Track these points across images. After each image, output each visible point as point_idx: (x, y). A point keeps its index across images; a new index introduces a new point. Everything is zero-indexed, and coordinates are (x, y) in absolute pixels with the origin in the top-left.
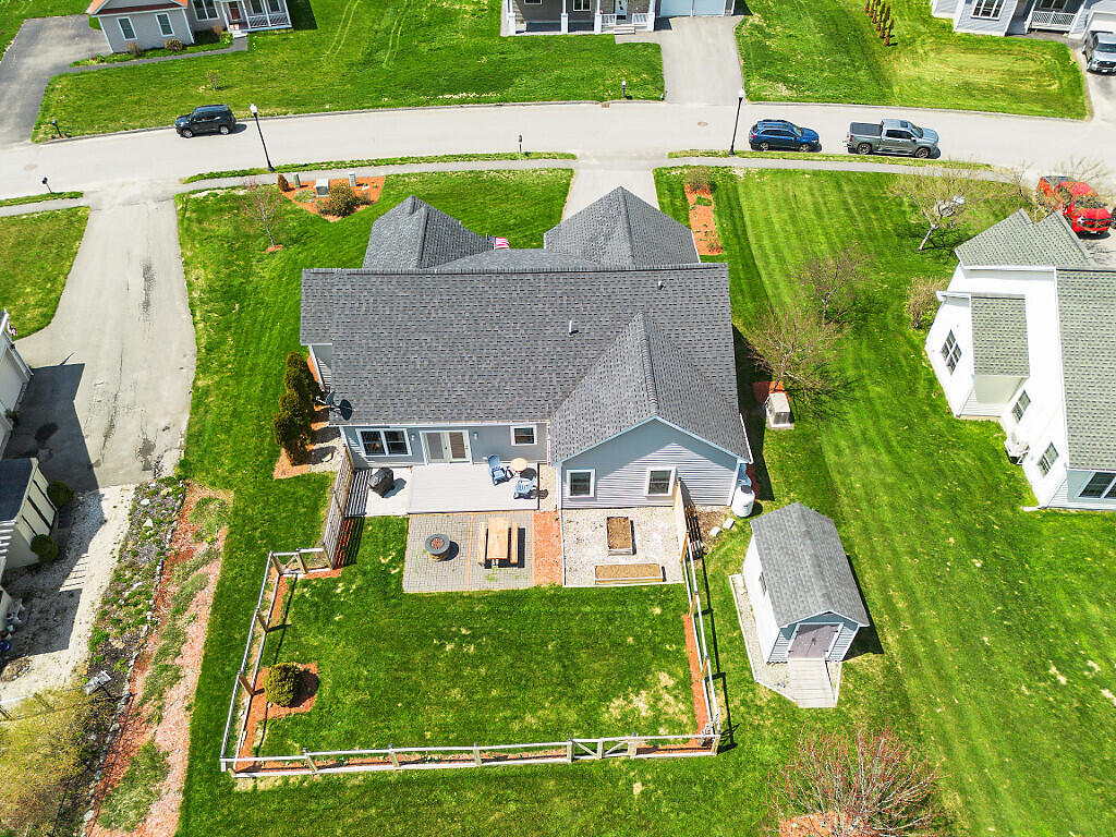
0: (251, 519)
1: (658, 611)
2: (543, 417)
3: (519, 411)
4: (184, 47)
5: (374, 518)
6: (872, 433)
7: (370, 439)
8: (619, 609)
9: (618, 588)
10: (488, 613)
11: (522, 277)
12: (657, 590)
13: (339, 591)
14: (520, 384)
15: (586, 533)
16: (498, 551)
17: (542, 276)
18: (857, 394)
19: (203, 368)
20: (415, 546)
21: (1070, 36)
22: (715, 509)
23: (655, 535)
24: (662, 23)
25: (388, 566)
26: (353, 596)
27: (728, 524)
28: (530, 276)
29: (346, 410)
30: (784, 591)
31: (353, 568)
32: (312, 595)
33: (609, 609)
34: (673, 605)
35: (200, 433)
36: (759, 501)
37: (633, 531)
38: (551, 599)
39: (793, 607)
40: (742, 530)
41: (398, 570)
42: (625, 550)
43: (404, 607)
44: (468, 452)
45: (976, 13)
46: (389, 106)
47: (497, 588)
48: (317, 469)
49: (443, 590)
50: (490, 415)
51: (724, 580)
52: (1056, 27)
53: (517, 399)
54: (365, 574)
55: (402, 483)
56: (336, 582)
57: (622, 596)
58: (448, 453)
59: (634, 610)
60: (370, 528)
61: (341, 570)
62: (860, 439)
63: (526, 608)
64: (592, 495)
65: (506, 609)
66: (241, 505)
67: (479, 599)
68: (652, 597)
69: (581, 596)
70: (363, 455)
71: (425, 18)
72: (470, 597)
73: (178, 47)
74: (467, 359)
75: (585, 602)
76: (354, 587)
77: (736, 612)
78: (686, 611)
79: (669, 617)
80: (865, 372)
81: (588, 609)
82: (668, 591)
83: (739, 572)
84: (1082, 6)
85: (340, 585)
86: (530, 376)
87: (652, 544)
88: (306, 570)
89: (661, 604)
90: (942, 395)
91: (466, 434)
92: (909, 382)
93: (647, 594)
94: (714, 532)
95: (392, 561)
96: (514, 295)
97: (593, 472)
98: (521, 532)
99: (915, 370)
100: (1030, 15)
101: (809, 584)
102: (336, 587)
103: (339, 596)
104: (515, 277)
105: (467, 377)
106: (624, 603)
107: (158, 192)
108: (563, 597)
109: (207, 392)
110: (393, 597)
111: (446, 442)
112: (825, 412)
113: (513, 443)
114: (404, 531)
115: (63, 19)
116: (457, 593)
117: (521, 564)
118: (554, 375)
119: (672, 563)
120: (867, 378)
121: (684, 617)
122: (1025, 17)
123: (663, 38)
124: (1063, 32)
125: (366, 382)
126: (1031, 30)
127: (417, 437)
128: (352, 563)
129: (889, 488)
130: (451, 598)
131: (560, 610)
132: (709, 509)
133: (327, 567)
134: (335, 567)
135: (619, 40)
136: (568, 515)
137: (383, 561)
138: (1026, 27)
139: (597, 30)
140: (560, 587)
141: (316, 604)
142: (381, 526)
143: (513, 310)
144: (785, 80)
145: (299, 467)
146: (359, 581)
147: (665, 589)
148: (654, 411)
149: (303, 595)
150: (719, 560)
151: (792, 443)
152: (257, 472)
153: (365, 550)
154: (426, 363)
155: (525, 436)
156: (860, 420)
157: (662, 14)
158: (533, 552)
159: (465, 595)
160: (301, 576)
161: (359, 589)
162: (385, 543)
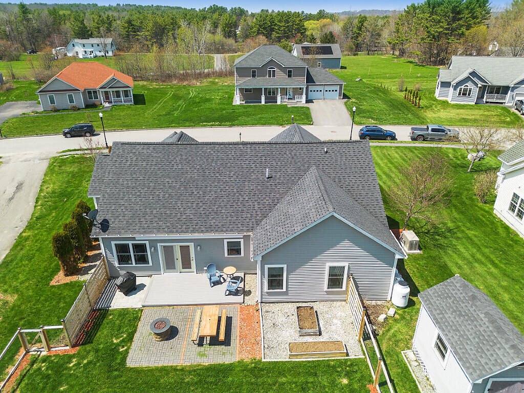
0: (22, 312)
1: (345, 381)
2: (248, 231)
3: (231, 226)
4: (79, 109)
5: (116, 309)
6: (479, 256)
7: (122, 250)
8: (311, 380)
9: (309, 362)
10: (196, 383)
11: (236, 146)
12: (342, 363)
13: (71, 365)
14: (232, 209)
15: (281, 319)
16: (209, 329)
17: (249, 146)
18: (459, 235)
19: (30, 227)
20: (144, 330)
21: (506, 104)
22: (379, 303)
23: (335, 321)
24: (309, 101)
25: (118, 345)
26: (82, 369)
27: (391, 312)
28: (241, 146)
29: (105, 226)
30: (468, 347)
31: (88, 347)
32: (47, 369)
33: (302, 379)
34: (358, 375)
35: (12, 261)
36: (411, 297)
37: (317, 318)
38: (252, 371)
39: (483, 361)
40: (403, 318)
41: (126, 348)
42: (312, 330)
43: (124, 379)
44: (193, 264)
45: (459, 94)
46: (174, 126)
47: (206, 362)
48: (82, 278)
49: (160, 365)
50: (209, 229)
51: (398, 355)
52: (498, 101)
53: (229, 218)
54: (97, 351)
55: (142, 286)
56: (70, 358)
57: (313, 369)
58: (179, 263)
59: (324, 380)
60: (111, 317)
61: (78, 348)
62: (471, 259)
63: (230, 379)
64: (284, 290)
65: (212, 379)
66: (19, 303)
67: (190, 372)
68: (339, 369)
69: (277, 369)
70: (116, 264)
71: (198, 101)
72: (182, 370)
73: (75, 109)
74: (196, 193)
75: (281, 373)
76: (85, 362)
77: (414, 382)
78: (371, 381)
79: (356, 386)
80: (460, 224)
81: (284, 380)
82: (352, 365)
83: (409, 348)
84: (510, 91)
85: (74, 360)
86: (239, 204)
87: (334, 328)
88: (49, 348)
89: (348, 375)
90: (517, 235)
91: (192, 245)
92: (492, 228)
93: (334, 367)
94: (381, 318)
95: (123, 341)
96: (230, 156)
97: (285, 266)
98: (229, 320)
99: (492, 223)
100: (485, 97)
101: (492, 338)
102: (70, 362)
103: (70, 369)
104: (231, 146)
105: (195, 205)
106: (316, 375)
107: (44, 156)
108: (262, 370)
109: (27, 239)
110: (116, 370)
111: (178, 254)
112: (441, 245)
113: (226, 255)
114: (137, 319)
115: (26, 102)
116: (172, 367)
117: (227, 342)
118: (256, 203)
119: (353, 342)
120: (462, 226)
121: (369, 387)
122: (483, 97)
123: (310, 105)
124: (502, 103)
125: (123, 208)
126: (487, 102)
127: (156, 249)
128: (89, 343)
129: (506, 289)
130: (164, 370)
131: (260, 380)
132: (374, 303)
133: (67, 346)
134: (73, 346)
135: (289, 106)
136: (266, 307)
137: (115, 341)
138: (485, 101)
139: (279, 103)
140: (260, 361)
141: (48, 377)
142: (120, 315)
143: (229, 164)
144: (372, 118)
145: (70, 278)
146: (90, 357)
147: (349, 363)
148: (331, 209)
149: (39, 369)
150: (390, 339)
151: (424, 262)
152: (39, 282)
153: (103, 333)
154: (167, 196)
155: (234, 249)
156: (466, 248)
157: (309, 98)
158: (238, 334)
159: (178, 368)
160: (44, 353)
161: (90, 363)
162: (120, 327)
